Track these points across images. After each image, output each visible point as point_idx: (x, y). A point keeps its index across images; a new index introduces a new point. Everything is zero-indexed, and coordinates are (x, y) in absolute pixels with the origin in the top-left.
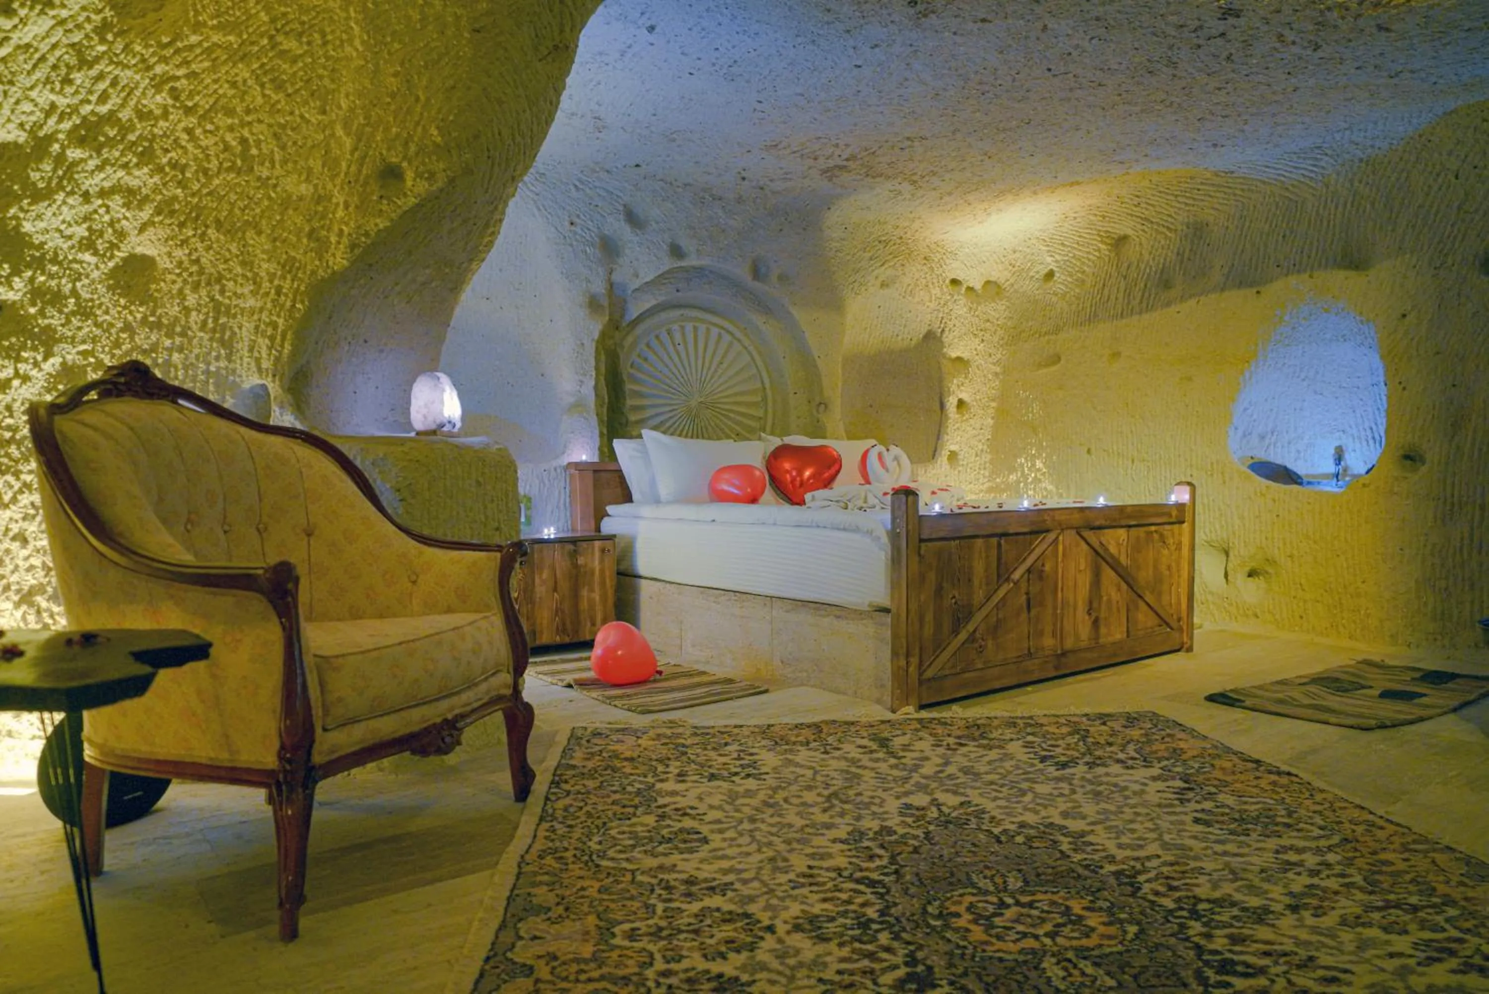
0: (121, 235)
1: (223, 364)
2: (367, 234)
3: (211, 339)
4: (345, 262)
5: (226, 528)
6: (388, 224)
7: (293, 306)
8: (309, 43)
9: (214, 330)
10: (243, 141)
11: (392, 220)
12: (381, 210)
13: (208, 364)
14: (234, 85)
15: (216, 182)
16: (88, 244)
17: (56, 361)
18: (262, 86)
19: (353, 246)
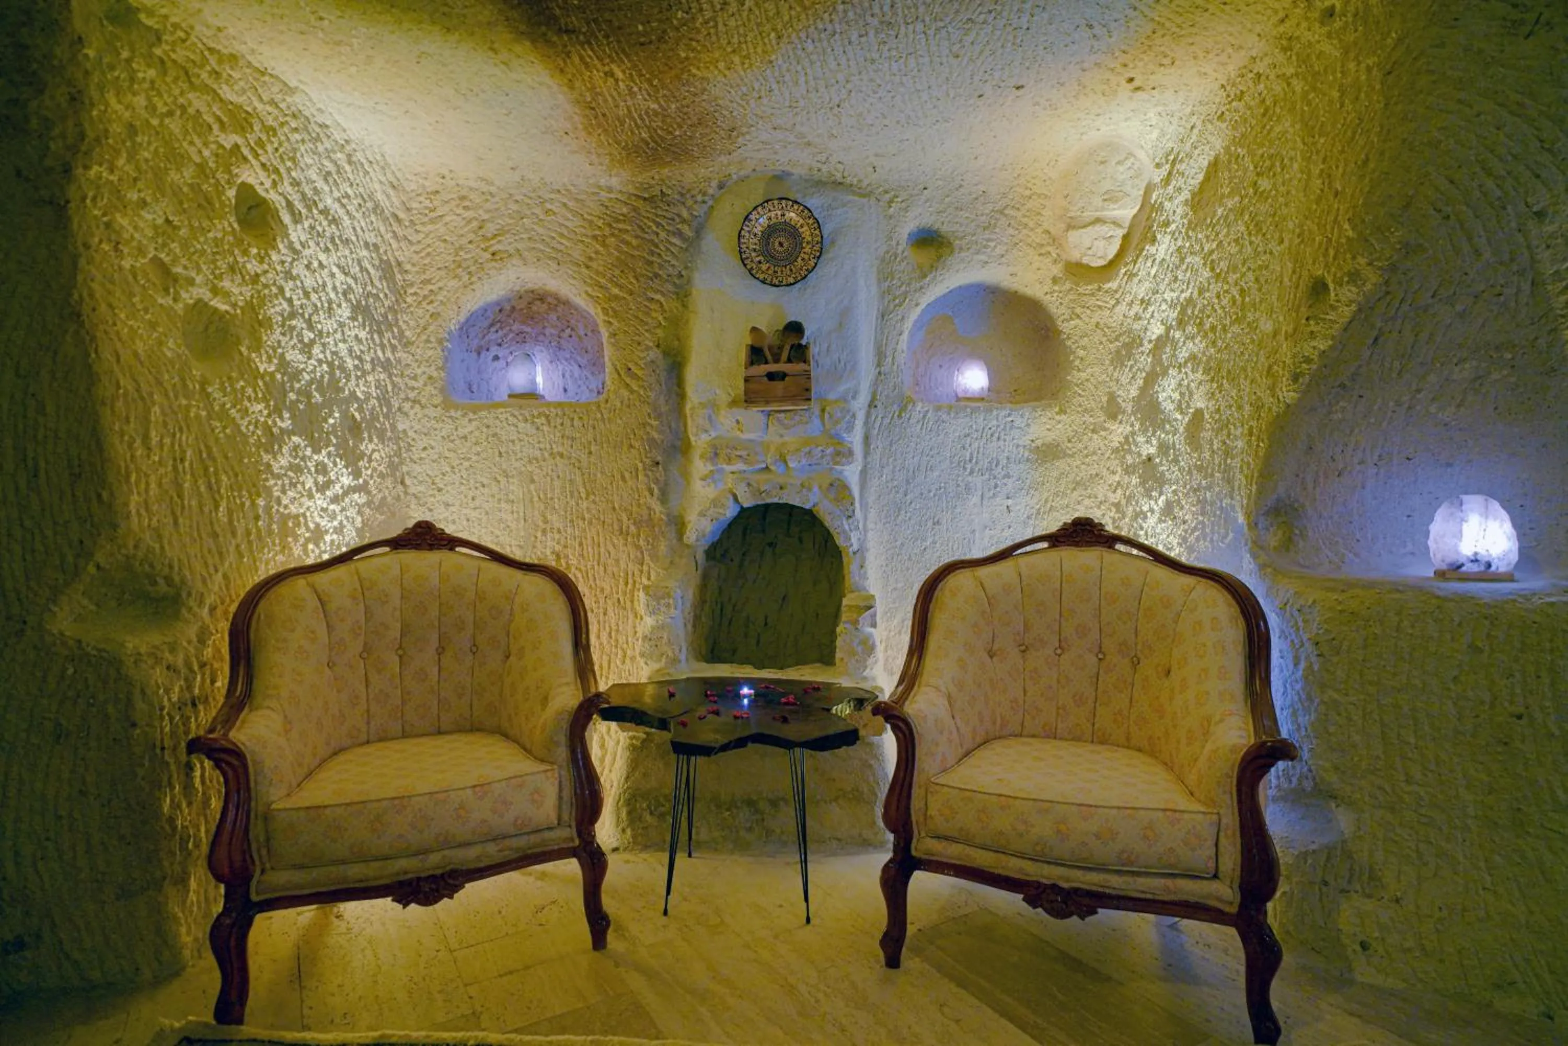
0: (1191, 394)
1: (1229, 501)
2: (1308, 360)
3: (1223, 478)
4: (1292, 394)
5: (1100, 656)
6: (1330, 342)
7: (1258, 446)
8: (1274, 175)
9: (1225, 471)
10: (1242, 291)
11: (1333, 338)
12: (1312, 332)
13: (1221, 501)
14: (1236, 241)
15: (1229, 335)
16: (1179, 408)
17: (1163, 498)
18: (1250, 234)
19: (1295, 378)
